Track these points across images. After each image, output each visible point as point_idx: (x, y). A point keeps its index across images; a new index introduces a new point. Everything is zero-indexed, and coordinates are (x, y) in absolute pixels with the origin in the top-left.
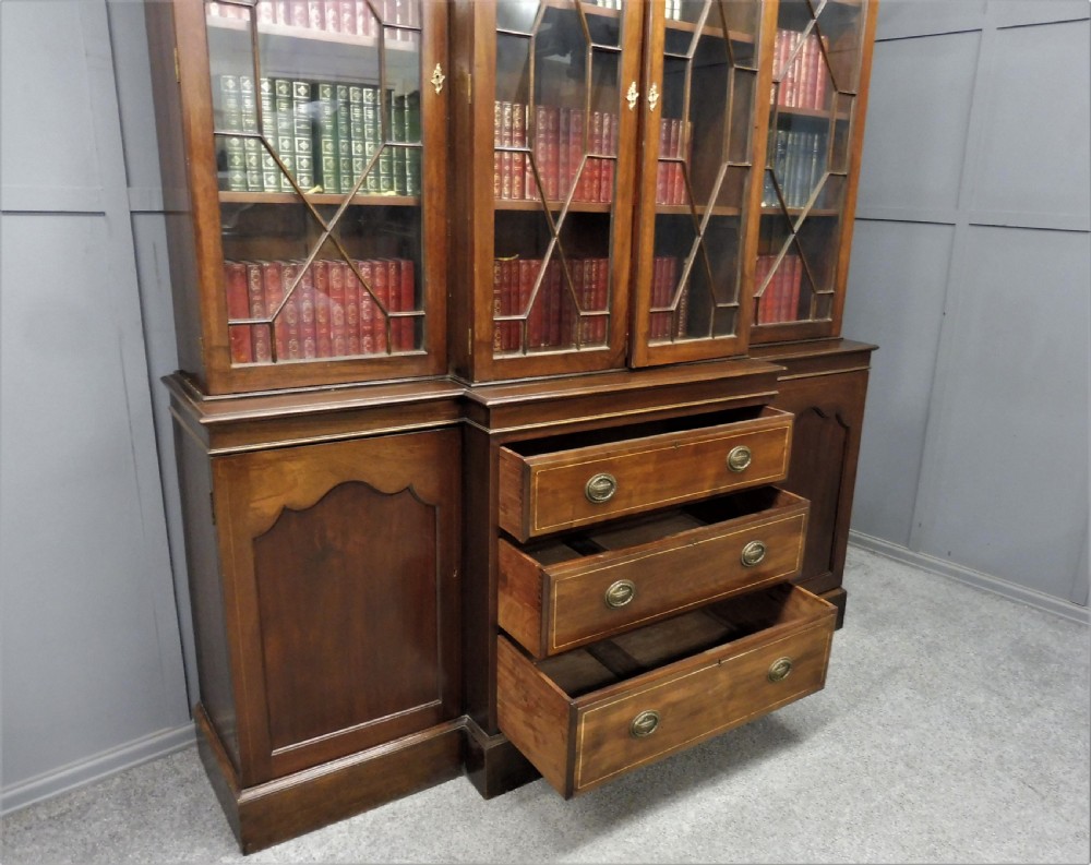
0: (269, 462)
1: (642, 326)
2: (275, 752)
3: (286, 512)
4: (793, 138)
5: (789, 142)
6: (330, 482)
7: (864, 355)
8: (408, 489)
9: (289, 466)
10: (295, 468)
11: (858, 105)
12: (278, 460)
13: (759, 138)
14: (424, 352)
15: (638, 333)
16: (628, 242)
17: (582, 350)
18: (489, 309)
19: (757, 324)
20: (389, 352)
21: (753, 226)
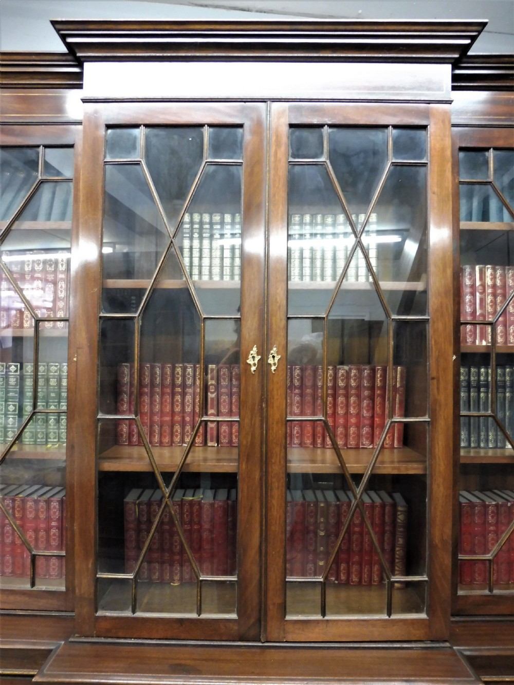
1: (273, 598)
13: (438, 388)
14: (63, 589)
15: (269, 602)
16: (257, 506)
17: (204, 616)
18: (90, 565)
19: (491, 590)
20: (33, 584)
21: (442, 489)
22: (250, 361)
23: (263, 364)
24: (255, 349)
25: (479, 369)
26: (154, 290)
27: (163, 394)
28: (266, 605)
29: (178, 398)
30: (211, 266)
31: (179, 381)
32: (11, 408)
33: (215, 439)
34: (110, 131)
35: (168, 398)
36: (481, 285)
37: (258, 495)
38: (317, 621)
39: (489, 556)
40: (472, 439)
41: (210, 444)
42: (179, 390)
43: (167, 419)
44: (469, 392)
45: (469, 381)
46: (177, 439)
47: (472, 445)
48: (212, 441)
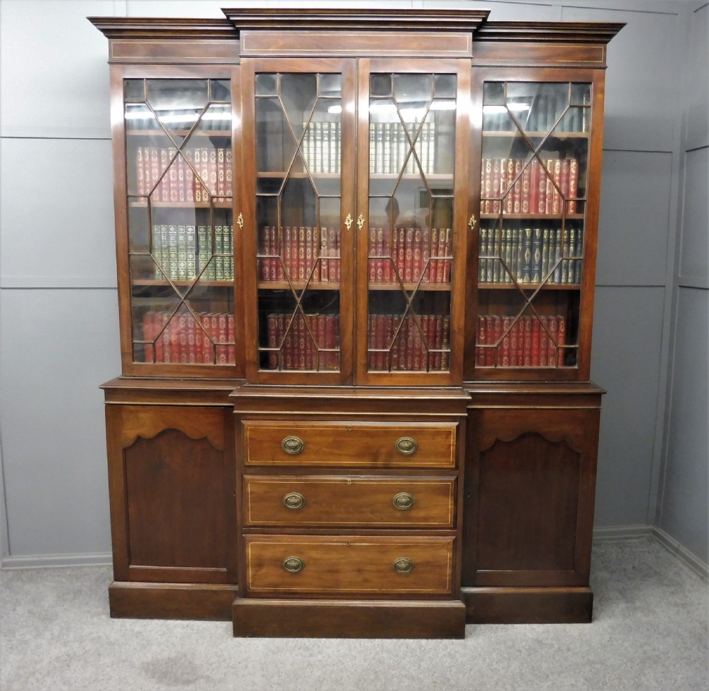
0: (131, 412)
1: (361, 360)
2: (131, 566)
3: (139, 439)
4: (549, 234)
5: (545, 237)
6: (162, 427)
7: (596, 397)
8: (206, 438)
9: (141, 415)
10: (145, 417)
11: (589, 206)
12: (136, 411)
13: (458, 239)
14: (235, 365)
15: (358, 363)
16: (351, 307)
17: (320, 372)
18: (254, 343)
19: (496, 366)
20: (215, 363)
21: (459, 298)
22: (347, 223)
23: (355, 225)
24: (349, 216)
25: (506, 230)
26: (288, 179)
27: (291, 247)
28: (356, 364)
29: (302, 249)
30: (322, 160)
31: (302, 239)
32: (190, 256)
33: (326, 276)
34: (257, 76)
35: (295, 250)
36: (504, 173)
37: (352, 302)
38: (385, 375)
39: (495, 346)
40: (495, 276)
41: (323, 279)
42: (302, 244)
43: (295, 263)
44: (494, 246)
45: (494, 238)
46: (302, 277)
47: (495, 280)
48: (324, 278)
